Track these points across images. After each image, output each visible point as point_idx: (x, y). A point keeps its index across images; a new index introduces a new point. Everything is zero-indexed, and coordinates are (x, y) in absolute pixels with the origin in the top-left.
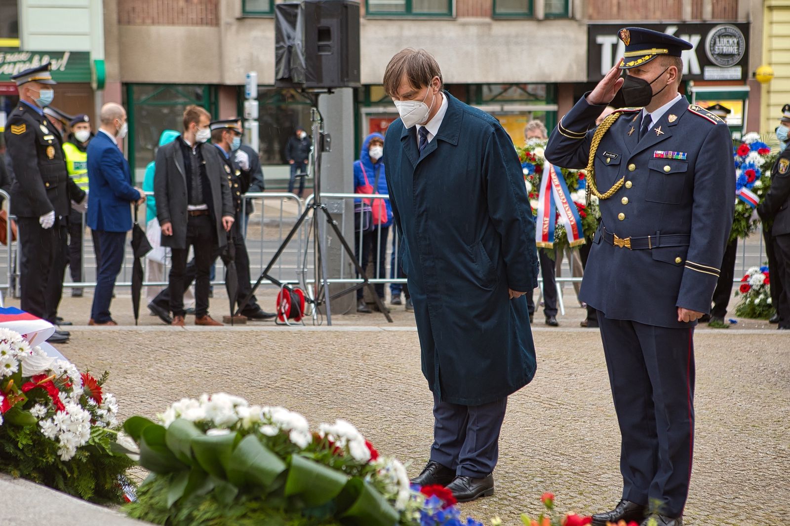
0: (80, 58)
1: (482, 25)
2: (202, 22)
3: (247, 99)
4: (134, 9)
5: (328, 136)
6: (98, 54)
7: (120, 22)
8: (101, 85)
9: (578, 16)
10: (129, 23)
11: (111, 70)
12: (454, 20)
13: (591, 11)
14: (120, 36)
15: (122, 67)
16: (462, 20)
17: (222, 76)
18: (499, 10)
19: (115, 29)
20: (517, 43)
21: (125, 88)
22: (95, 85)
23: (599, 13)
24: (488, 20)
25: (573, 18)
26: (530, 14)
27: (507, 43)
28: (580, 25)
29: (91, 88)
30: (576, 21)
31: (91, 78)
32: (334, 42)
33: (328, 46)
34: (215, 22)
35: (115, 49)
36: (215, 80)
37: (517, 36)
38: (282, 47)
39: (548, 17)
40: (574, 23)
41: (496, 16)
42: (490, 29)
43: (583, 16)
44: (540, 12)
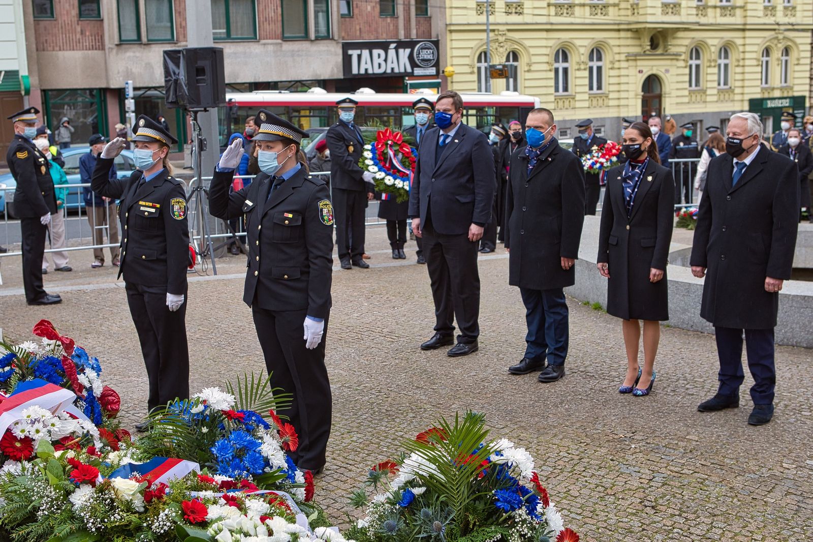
0: (11, 75)
1: (276, 44)
2: (93, 48)
3: (127, 99)
4: (46, 40)
5: (205, 140)
6: (24, 72)
7: (37, 50)
8: (28, 92)
9: (336, 38)
10: (44, 50)
11: (34, 82)
12: (259, 42)
13: (343, 34)
14: (38, 59)
15: (40, 80)
16: (263, 41)
17: (108, 83)
18: (285, 35)
19: (35, 54)
20: (298, 55)
21: (43, 93)
22: (23, 93)
23: (348, 35)
24: (280, 41)
25: (333, 39)
26: (306, 37)
27: (293, 56)
28: (338, 43)
29: (21, 94)
30: (335, 40)
31: (20, 88)
32: (208, 77)
33: (204, 79)
34: (103, 48)
35: (35, 68)
36: (104, 86)
37: (299, 51)
38: (170, 80)
39: (318, 38)
40: (333, 42)
41: (285, 39)
42: (281, 47)
43: (339, 38)
44: (312, 35)
